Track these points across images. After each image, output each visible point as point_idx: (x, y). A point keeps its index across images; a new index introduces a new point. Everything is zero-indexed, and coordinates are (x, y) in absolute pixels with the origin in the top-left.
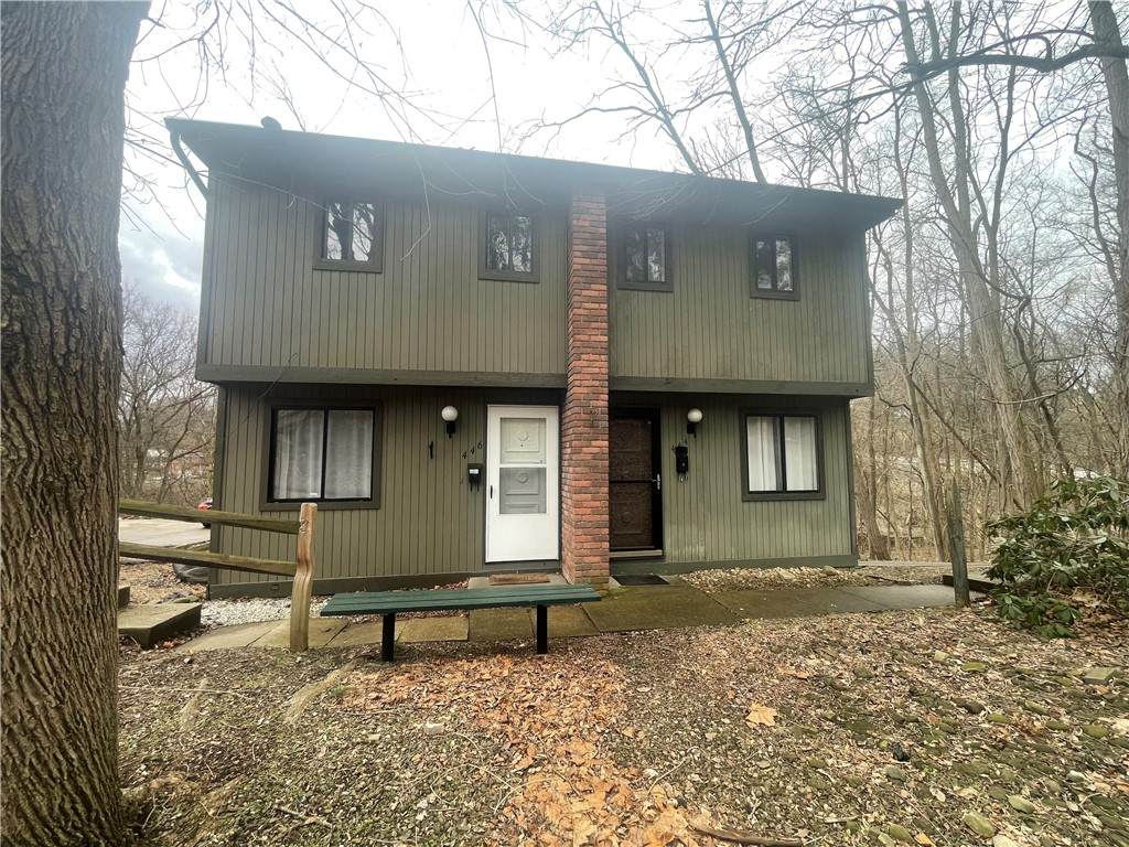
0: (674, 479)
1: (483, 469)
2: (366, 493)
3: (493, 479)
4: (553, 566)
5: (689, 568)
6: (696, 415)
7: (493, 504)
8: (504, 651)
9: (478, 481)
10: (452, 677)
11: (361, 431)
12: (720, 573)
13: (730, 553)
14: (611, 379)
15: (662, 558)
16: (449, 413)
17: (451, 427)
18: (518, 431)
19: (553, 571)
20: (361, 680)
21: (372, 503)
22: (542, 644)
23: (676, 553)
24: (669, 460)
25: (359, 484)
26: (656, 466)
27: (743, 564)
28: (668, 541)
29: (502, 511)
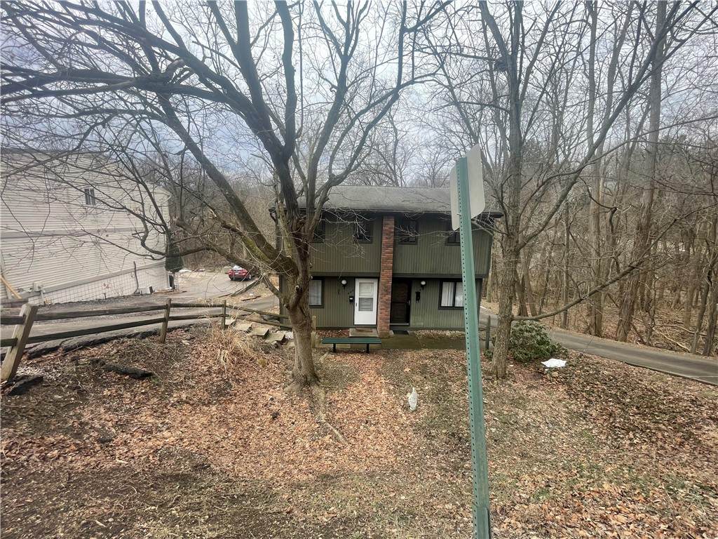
0: (415, 303)
1: (354, 297)
2: (320, 303)
3: (357, 301)
4: (375, 327)
5: (417, 329)
6: (423, 283)
7: (357, 308)
8: (359, 352)
9: (352, 301)
10: (349, 357)
11: (318, 285)
12: (428, 332)
13: (432, 325)
14: (393, 274)
15: (409, 325)
16: (344, 282)
17: (344, 286)
18: (364, 286)
19: (374, 328)
20: (331, 356)
21: (322, 306)
22: (368, 351)
23: (414, 324)
24: (414, 296)
25: (318, 301)
26: (409, 298)
27: (436, 329)
28: (411, 321)
29: (359, 310)
